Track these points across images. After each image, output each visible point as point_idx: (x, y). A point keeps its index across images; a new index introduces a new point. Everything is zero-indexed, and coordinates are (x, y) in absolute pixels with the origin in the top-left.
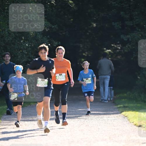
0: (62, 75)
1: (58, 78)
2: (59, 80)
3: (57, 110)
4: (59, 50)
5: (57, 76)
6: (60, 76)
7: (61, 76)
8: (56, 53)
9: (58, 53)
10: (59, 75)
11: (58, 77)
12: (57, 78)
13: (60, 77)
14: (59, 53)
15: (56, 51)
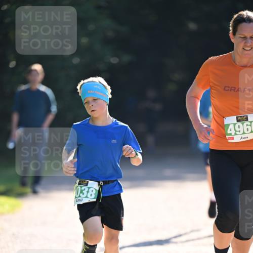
0: (247, 119)
1: (233, 132)
2: (237, 139)
3: (224, 247)
4: (244, 26)
5: (229, 125)
6: (240, 124)
7: (246, 123)
8: (231, 35)
9: (238, 35)
10: (238, 121)
11: (231, 126)
12: (229, 132)
13: (241, 129)
14: (245, 38)
15: (231, 28)
